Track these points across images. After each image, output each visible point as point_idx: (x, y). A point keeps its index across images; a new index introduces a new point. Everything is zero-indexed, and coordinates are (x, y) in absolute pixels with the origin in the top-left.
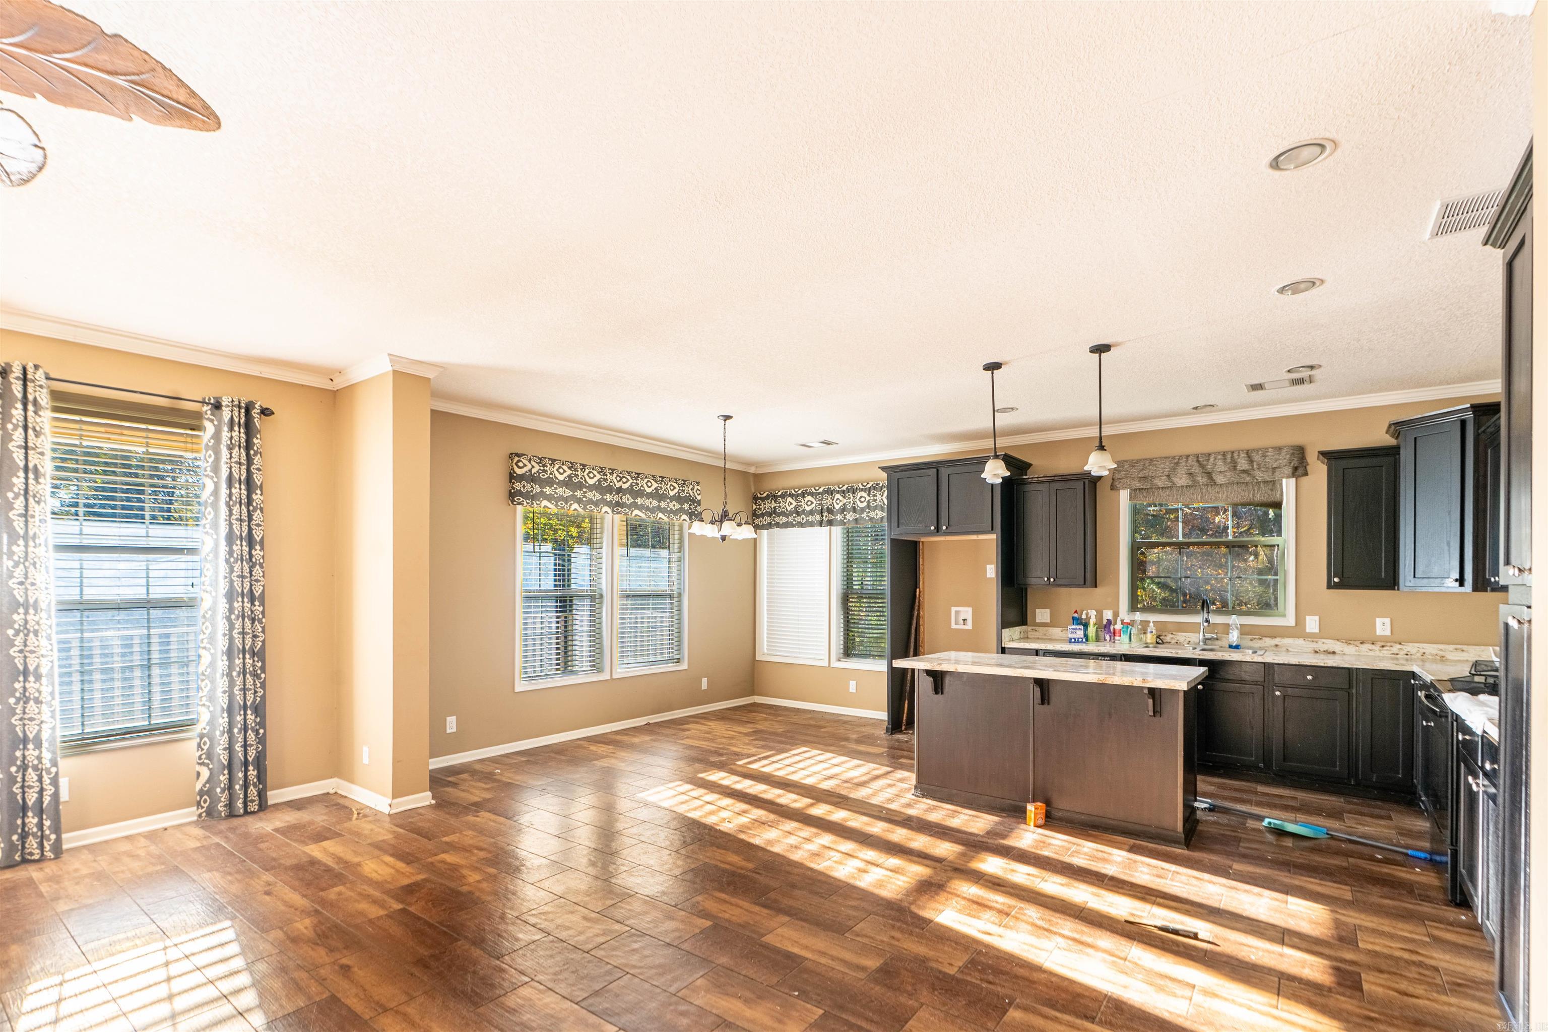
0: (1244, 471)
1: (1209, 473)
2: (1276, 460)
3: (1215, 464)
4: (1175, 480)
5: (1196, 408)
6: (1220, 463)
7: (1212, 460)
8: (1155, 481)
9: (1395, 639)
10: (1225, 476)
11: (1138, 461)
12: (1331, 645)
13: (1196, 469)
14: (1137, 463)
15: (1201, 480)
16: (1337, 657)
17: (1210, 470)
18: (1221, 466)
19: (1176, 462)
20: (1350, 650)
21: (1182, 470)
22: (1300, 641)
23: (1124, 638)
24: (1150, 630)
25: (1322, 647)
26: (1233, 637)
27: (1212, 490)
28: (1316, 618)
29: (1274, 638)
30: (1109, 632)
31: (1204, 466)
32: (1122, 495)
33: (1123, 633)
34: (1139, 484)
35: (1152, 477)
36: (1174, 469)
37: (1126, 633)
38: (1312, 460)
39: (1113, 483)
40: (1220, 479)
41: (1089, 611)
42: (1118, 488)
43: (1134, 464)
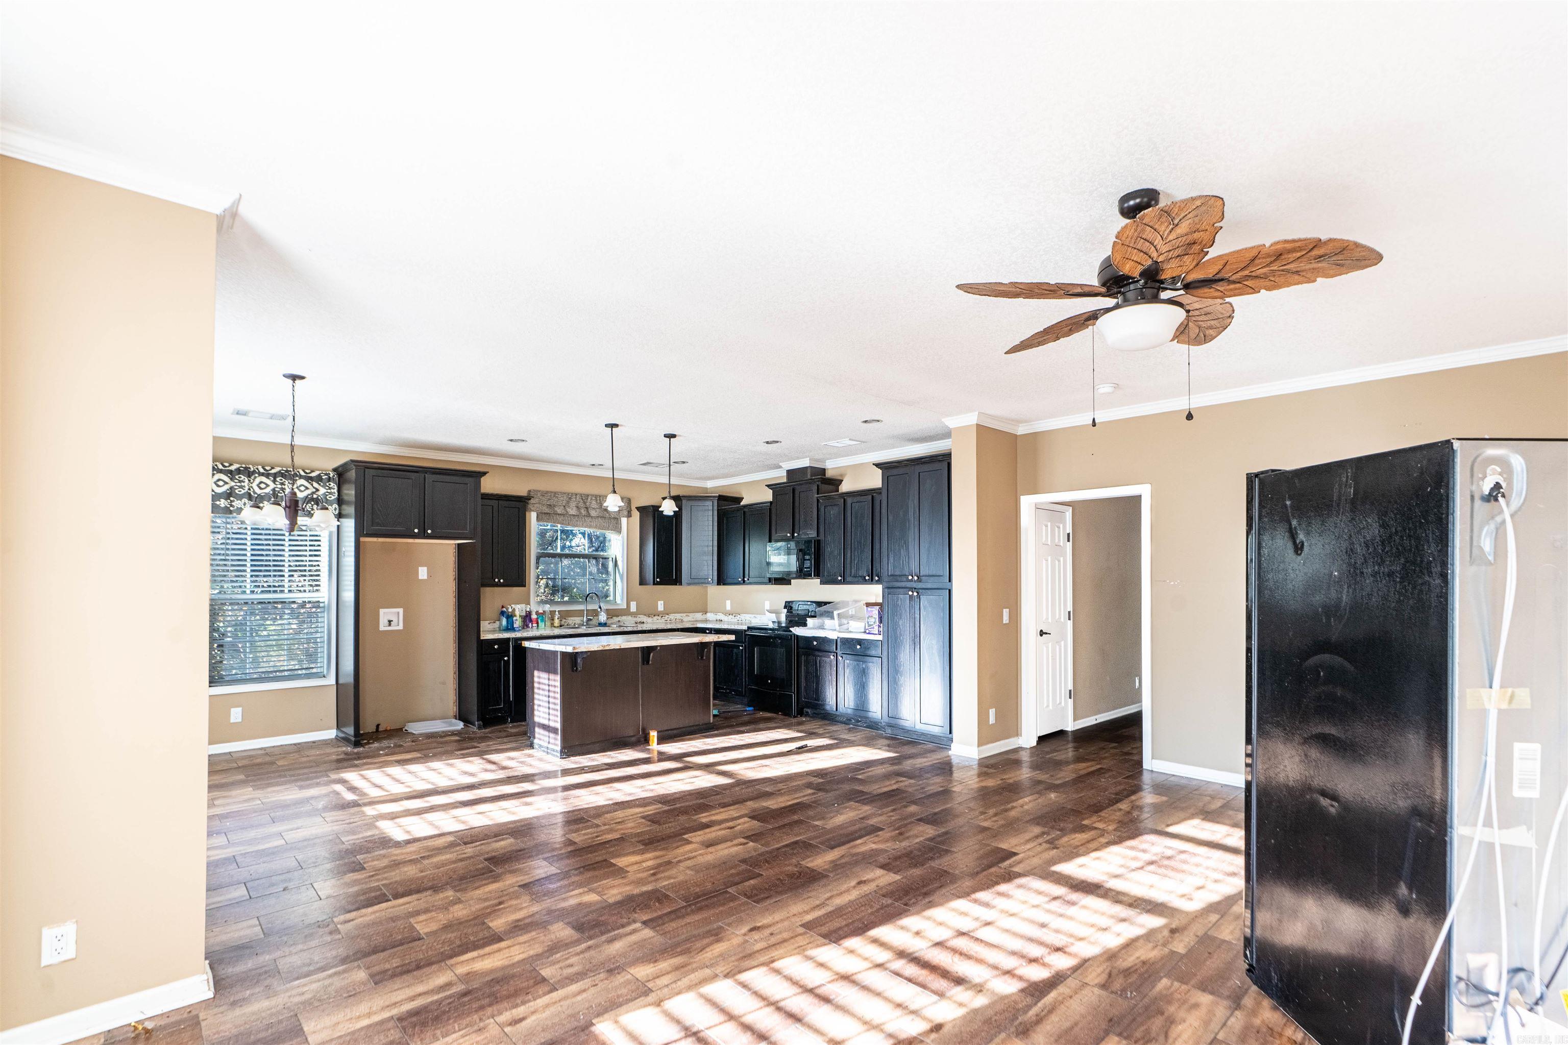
1: (587, 507)
4: (568, 510)
5: (593, 465)
6: (594, 502)
8: (556, 509)
9: (665, 613)
11: (547, 492)
12: (643, 618)
13: (581, 505)
15: (583, 512)
18: (594, 504)
19: (570, 496)
20: (650, 620)
21: (573, 504)
22: (630, 617)
23: (541, 624)
24: (556, 617)
25: (639, 620)
26: (603, 618)
27: (588, 520)
28: (635, 603)
29: (618, 616)
30: (531, 621)
31: (585, 503)
32: (533, 516)
33: (539, 621)
34: (547, 510)
35: (555, 506)
36: (568, 502)
37: (542, 621)
38: (633, 508)
39: (530, 506)
40: (593, 513)
41: (513, 606)
42: (531, 510)
43: (544, 494)
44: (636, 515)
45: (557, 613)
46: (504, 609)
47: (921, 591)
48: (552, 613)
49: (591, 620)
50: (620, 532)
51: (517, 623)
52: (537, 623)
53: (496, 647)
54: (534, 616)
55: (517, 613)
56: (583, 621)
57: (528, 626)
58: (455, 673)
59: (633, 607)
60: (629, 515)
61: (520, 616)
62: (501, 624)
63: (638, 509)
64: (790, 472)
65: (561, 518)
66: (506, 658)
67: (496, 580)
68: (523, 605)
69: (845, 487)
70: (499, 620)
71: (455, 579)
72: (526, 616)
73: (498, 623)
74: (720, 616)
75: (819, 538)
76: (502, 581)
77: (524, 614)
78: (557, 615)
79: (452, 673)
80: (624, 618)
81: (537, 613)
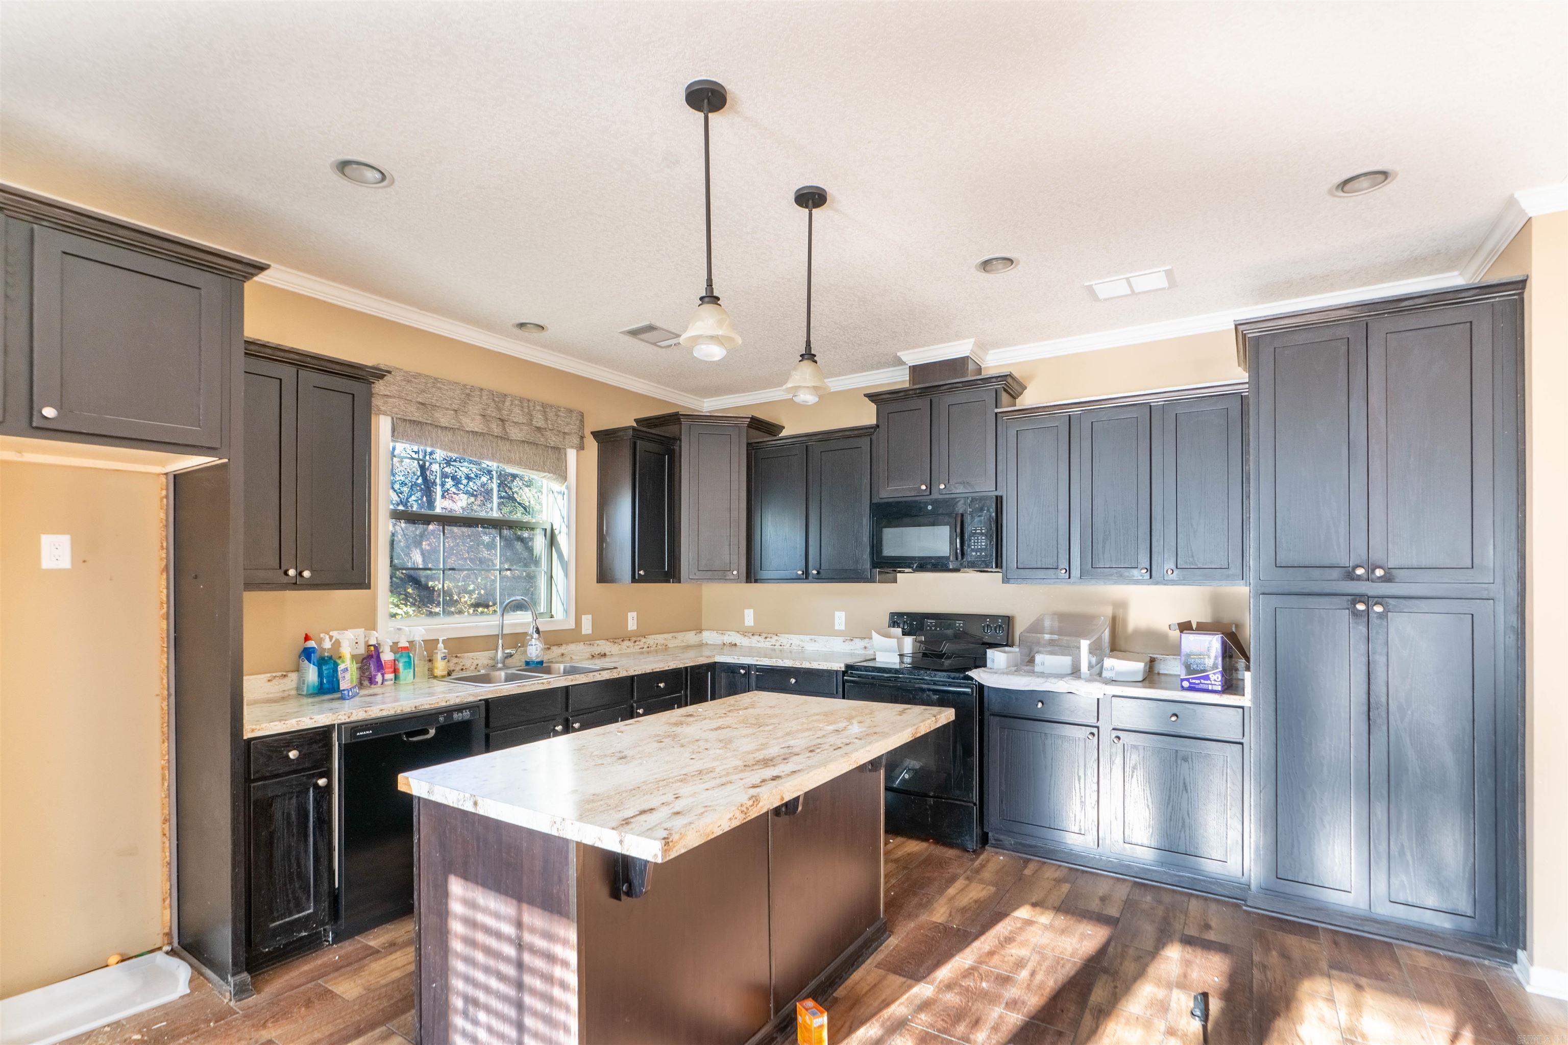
0: (539, 429)
1: (502, 420)
2: (568, 424)
3: (511, 411)
6: (517, 410)
7: (508, 403)
8: (437, 415)
9: (640, 634)
10: (521, 430)
11: (418, 375)
12: (603, 646)
13: (490, 411)
14: (415, 377)
16: (607, 659)
17: (505, 417)
18: (518, 415)
19: (469, 393)
20: (615, 648)
21: (474, 409)
23: (406, 675)
24: (439, 656)
25: (597, 650)
26: (535, 650)
27: (504, 446)
28: (590, 617)
29: (560, 645)
30: (380, 666)
31: (499, 409)
32: (382, 426)
33: (401, 666)
34: (417, 416)
35: (434, 406)
36: (464, 403)
37: (409, 664)
38: (587, 433)
39: (377, 402)
40: (515, 433)
41: (335, 634)
42: (380, 412)
43: (410, 378)
44: (592, 446)
45: (441, 645)
46: (312, 644)
47: (1391, 601)
48: (431, 644)
49: (511, 656)
50: (563, 477)
51: (348, 676)
52: (396, 671)
53: (293, 754)
54: (387, 656)
55: (346, 651)
56: (494, 658)
57: (372, 681)
58: (165, 821)
59: (587, 627)
60: (581, 447)
61: (354, 657)
62: (301, 681)
63: (596, 435)
64: (916, 370)
65: (447, 437)
66: (322, 782)
67: (292, 572)
68: (360, 632)
69: (1028, 400)
70: (298, 669)
71: (167, 567)
72: (370, 657)
73: (294, 676)
74: (734, 637)
75: (998, 493)
76: (306, 574)
77: (362, 650)
78: (441, 650)
79: (158, 819)
80: (572, 647)
81: (395, 648)
